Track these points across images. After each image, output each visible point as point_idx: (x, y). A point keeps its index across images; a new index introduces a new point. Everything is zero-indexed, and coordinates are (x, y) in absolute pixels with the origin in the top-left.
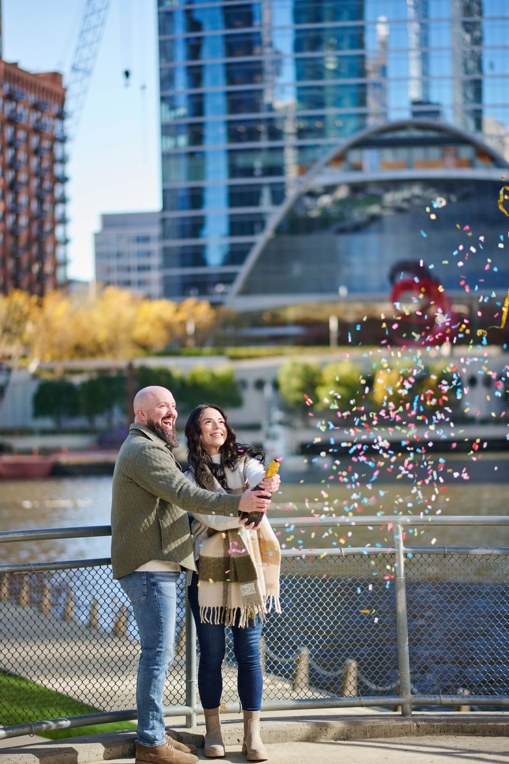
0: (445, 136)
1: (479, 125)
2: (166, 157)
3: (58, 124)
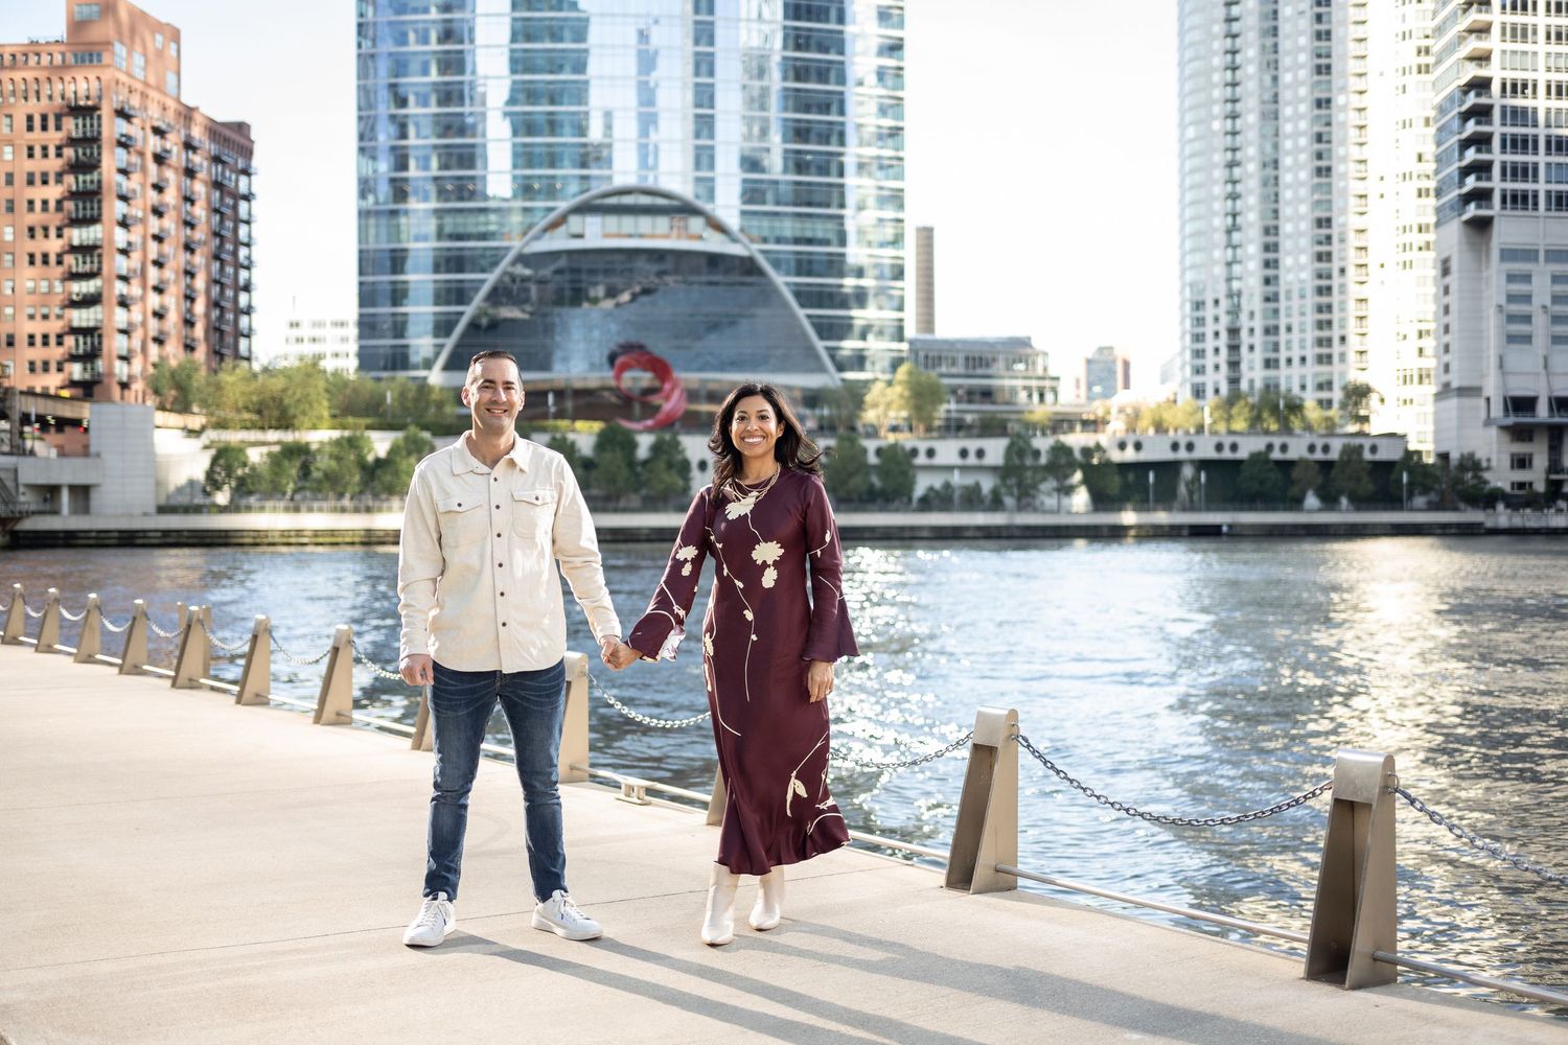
0: (675, 203)
1: (711, 196)
2: (363, 214)
3: (243, 180)
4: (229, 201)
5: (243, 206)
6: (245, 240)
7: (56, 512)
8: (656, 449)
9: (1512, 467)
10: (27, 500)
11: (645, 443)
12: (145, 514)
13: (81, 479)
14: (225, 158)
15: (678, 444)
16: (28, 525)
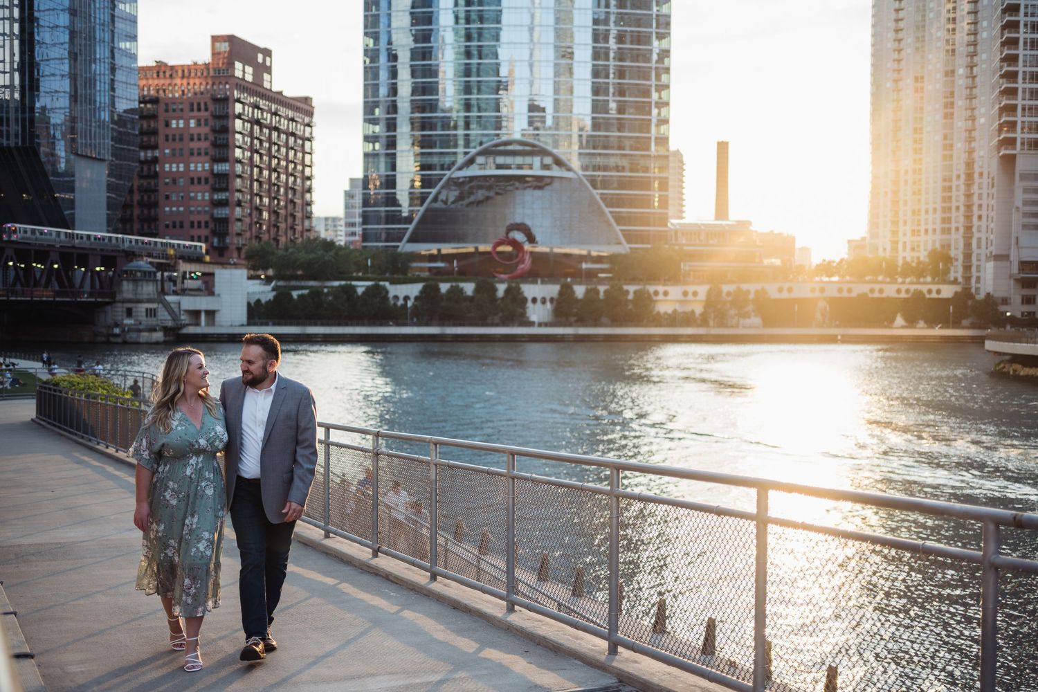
2: (366, 155)
3: (308, 129)
4: (300, 142)
5: (307, 144)
6: (309, 164)
7: (198, 324)
8: (507, 291)
9: (1023, 303)
10: (184, 318)
11: (501, 289)
12: (243, 325)
13: (211, 308)
14: (296, 119)
15: (520, 289)
16: (185, 331)
